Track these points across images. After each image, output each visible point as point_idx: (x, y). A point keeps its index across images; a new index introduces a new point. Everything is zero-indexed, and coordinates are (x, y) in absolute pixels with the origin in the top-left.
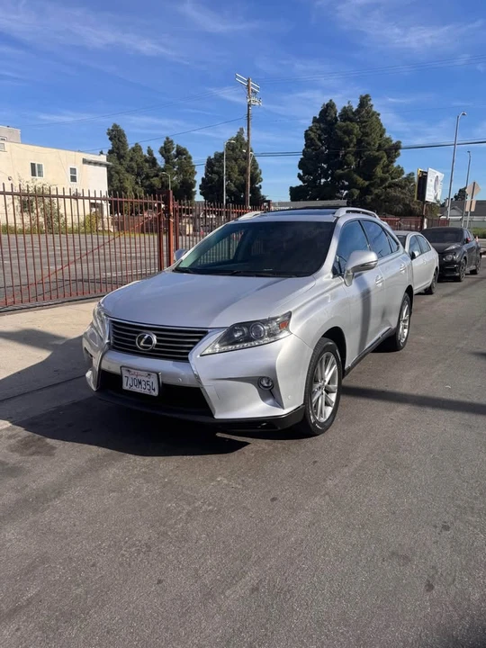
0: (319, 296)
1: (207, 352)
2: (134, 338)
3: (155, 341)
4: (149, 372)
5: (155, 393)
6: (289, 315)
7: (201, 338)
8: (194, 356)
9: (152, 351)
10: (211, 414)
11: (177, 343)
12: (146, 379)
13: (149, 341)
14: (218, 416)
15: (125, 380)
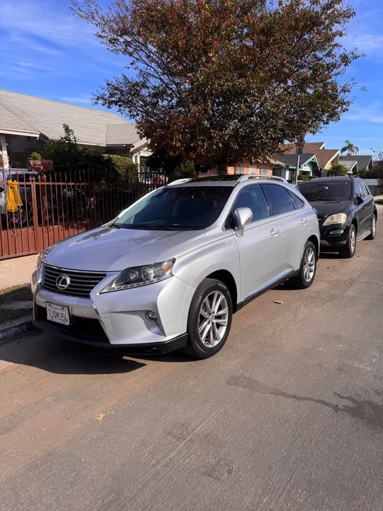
0: (206, 245)
1: (105, 291)
2: (55, 279)
3: (68, 282)
4: (64, 306)
5: (67, 323)
6: (174, 261)
7: (101, 279)
8: (95, 293)
9: (67, 290)
10: (107, 341)
11: (83, 284)
12: (61, 312)
13: (64, 282)
14: (113, 342)
15: (48, 312)
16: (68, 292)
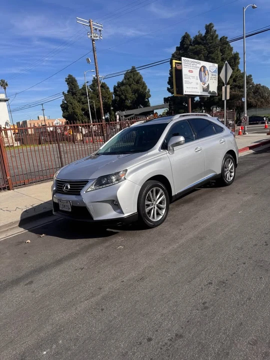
1: (89, 190)
2: (62, 186)
3: (69, 187)
4: (67, 201)
5: (70, 210)
7: (85, 184)
8: (83, 192)
9: (69, 192)
10: (92, 218)
11: (77, 187)
12: (67, 204)
13: (67, 188)
15: (60, 205)
16: (69, 193)
